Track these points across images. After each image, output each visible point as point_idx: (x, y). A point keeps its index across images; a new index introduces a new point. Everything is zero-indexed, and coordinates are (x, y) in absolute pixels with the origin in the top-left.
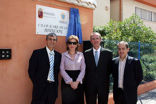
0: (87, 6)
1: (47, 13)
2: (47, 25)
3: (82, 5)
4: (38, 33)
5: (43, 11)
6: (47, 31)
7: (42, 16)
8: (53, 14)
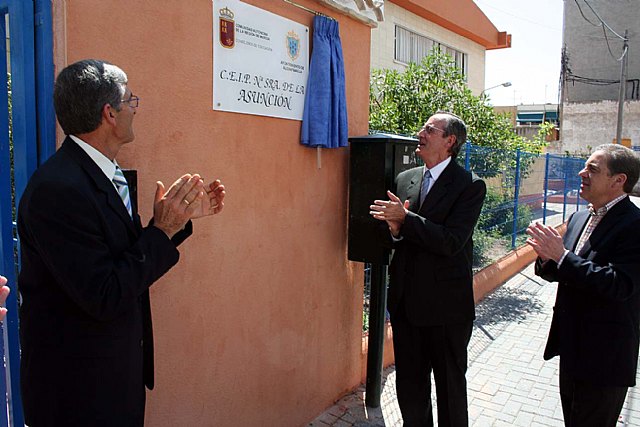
0: (358, 11)
1: (248, 31)
2: (247, 77)
3: (344, 6)
4: (219, 105)
5: (237, 21)
6: (247, 98)
7: (233, 39)
8: (264, 36)
